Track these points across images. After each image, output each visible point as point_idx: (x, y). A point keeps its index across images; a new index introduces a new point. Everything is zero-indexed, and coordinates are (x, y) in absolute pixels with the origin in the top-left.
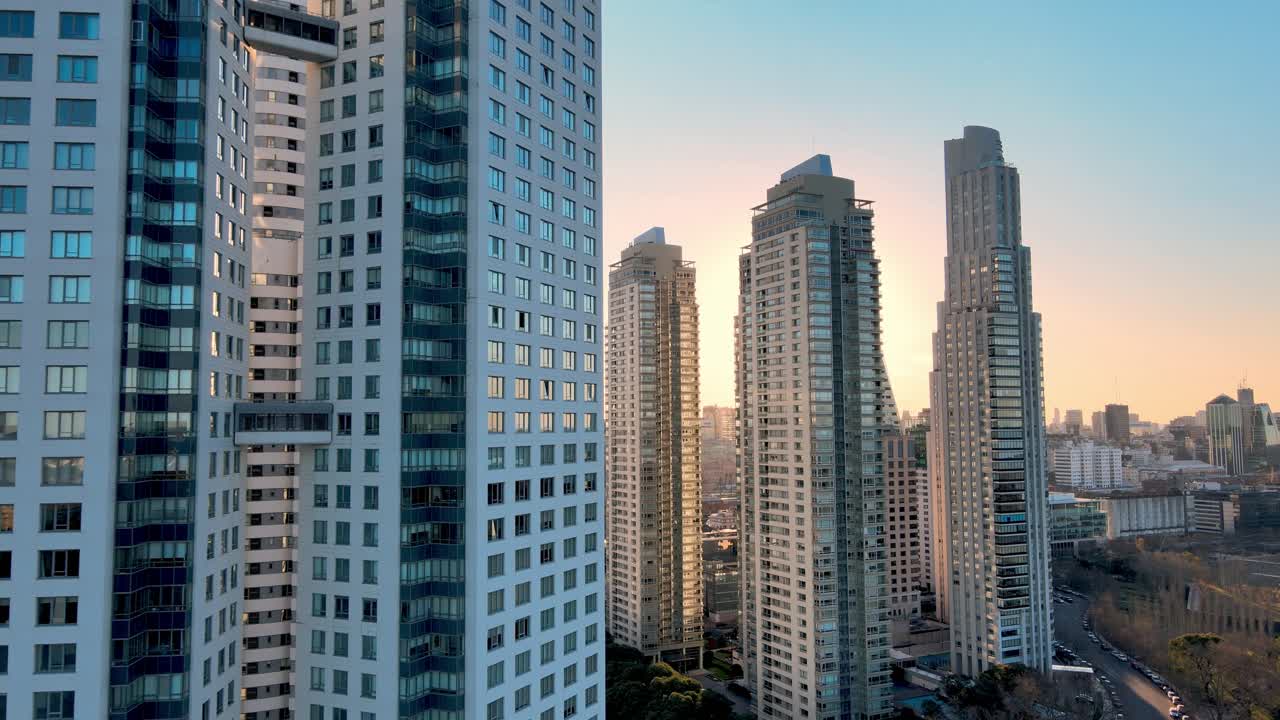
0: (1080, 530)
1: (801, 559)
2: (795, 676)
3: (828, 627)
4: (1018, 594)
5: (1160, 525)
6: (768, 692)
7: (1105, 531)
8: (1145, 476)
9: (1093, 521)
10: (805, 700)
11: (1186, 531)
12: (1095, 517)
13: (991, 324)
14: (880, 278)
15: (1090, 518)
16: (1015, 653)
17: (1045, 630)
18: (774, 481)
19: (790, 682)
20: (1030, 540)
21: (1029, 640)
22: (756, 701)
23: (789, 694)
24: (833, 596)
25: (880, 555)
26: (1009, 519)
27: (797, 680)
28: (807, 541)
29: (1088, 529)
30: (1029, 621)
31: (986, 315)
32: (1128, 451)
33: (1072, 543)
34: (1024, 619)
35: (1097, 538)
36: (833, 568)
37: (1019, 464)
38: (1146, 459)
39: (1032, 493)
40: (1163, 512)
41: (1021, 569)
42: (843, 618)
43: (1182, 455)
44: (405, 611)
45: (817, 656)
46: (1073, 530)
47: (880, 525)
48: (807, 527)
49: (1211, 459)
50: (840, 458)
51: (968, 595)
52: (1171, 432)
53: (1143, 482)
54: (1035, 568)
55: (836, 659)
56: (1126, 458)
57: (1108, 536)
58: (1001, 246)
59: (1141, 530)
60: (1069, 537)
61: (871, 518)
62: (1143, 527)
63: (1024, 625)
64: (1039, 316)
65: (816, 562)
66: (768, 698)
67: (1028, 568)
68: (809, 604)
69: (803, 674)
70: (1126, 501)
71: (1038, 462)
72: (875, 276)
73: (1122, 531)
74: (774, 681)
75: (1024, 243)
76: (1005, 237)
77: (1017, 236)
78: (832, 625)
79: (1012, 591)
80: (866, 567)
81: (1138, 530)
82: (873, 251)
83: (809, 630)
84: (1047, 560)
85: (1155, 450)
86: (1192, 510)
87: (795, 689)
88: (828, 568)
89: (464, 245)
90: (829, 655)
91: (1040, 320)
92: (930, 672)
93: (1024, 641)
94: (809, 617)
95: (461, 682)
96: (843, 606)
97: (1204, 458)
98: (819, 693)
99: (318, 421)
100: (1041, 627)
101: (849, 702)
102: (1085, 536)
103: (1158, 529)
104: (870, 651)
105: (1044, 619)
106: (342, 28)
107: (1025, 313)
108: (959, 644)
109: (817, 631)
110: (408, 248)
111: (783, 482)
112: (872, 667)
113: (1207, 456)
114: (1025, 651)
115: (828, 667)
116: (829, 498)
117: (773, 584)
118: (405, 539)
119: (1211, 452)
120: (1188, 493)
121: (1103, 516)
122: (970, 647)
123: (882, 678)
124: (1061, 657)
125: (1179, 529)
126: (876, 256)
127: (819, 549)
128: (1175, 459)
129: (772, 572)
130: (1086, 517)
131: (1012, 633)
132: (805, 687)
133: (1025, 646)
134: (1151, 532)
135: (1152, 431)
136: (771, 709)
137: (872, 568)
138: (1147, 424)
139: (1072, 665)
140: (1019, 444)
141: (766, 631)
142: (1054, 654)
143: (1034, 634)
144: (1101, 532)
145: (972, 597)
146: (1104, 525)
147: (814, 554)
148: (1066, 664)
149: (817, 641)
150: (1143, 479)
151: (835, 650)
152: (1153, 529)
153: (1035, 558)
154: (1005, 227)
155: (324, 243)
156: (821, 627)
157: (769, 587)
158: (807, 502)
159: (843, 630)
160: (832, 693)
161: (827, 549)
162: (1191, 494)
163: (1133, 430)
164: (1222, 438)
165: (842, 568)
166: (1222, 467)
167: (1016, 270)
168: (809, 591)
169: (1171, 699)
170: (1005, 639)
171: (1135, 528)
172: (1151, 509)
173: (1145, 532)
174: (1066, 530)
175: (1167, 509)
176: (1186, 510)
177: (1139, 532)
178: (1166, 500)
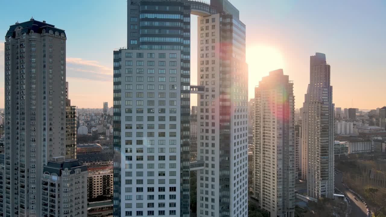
0: (341, 151)
1: (273, 171)
2: (271, 198)
3: (280, 187)
4: (325, 177)
5: (364, 149)
6: (264, 201)
7: (348, 152)
8: (360, 131)
9: (344, 149)
10: (274, 204)
11: (371, 151)
12: (345, 148)
13: (321, 107)
14: (295, 101)
15: (344, 148)
16: (324, 191)
17: (332, 185)
18: (267, 151)
19: (270, 200)
20: (329, 163)
21: (328, 188)
22: (260, 203)
23: (269, 202)
24: (281, 180)
25: (293, 170)
26: (324, 158)
27: (272, 199)
28: (275, 166)
29: (343, 151)
30: (328, 183)
31: (320, 105)
32: (355, 123)
33: (338, 155)
34: (327, 183)
35: (345, 153)
36: (282, 173)
37: (327, 144)
38: (360, 125)
39: (330, 151)
40: (365, 146)
41: (327, 170)
42: (283, 185)
43: (371, 124)
44: (220, 201)
45: (277, 194)
46: (339, 151)
47: (293, 162)
48: (276, 163)
49: (380, 125)
50: (284, 146)
51: (312, 176)
52: (368, 116)
53: (359, 133)
54: (330, 170)
55: (282, 195)
56: (354, 125)
57: (349, 153)
58: (325, 86)
59: (358, 151)
60: (338, 153)
61: (291, 161)
62: (359, 150)
63: (327, 184)
64: (334, 104)
65: (277, 172)
66: (263, 203)
67: (329, 170)
68: (275, 182)
69: (273, 198)
70: (354, 143)
71: (332, 143)
72: (293, 100)
73: (353, 151)
74: (265, 199)
75: (331, 85)
76: (326, 84)
77: (329, 83)
78: (281, 187)
79: (324, 176)
80: (289, 173)
81: (357, 151)
82: (293, 94)
83: (275, 188)
84: (333, 168)
85: (363, 122)
86: (373, 145)
87: (271, 201)
88: (280, 173)
89: (230, 132)
90: (280, 194)
91: (334, 105)
92: (302, 195)
93: (327, 188)
94: (276, 185)
95: (229, 214)
96: (284, 182)
97: (378, 125)
98: (277, 203)
99: (202, 165)
100: (331, 185)
101: (284, 205)
102: (342, 153)
103: (363, 151)
104: (290, 193)
105: (332, 183)
106: (205, 88)
107: (330, 103)
108: (309, 188)
109: (277, 188)
110: (220, 133)
111: (269, 151)
112: (290, 197)
113: (379, 124)
114: (327, 191)
115: (280, 197)
116: (281, 156)
117: (265, 176)
118: (220, 188)
119: (380, 123)
120: (372, 140)
121: (347, 148)
122: (312, 189)
123: (292, 199)
124: (336, 192)
125: (369, 151)
126: (294, 95)
127: (278, 169)
128: (369, 125)
129: (265, 173)
130: (342, 148)
131: (324, 186)
132: (274, 201)
133: (327, 190)
134: (361, 152)
135: (363, 114)
136: (264, 205)
137: (291, 173)
138: (361, 112)
139: (339, 194)
140: (327, 138)
141: (263, 187)
142: (334, 191)
143: (329, 187)
144: (347, 152)
145: (313, 177)
146: (348, 150)
147: (277, 170)
148: (337, 194)
149: (277, 191)
150: (359, 131)
151: (281, 193)
152: (362, 151)
153: (330, 167)
154: (326, 81)
155: (202, 130)
156: (278, 188)
157: (264, 176)
158: (275, 157)
159: (283, 188)
160: (281, 203)
161: (280, 169)
162: (373, 141)
163: (357, 114)
164: (384, 119)
165: (284, 173)
166: (383, 128)
167: (328, 93)
168: (276, 179)
169: (364, 204)
170: (322, 188)
171: (356, 150)
172: (361, 145)
173: (359, 152)
174: (337, 151)
175: (366, 145)
176: (371, 145)
177: (358, 152)
178: (366, 143)
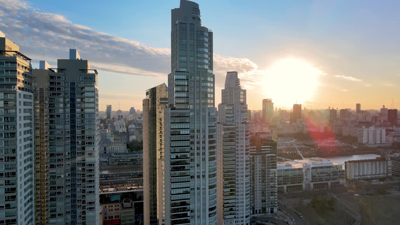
0: (332, 177)
5: (374, 173)
11: (387, 175)
12: (340, 172)
15: (337, 172)
29: (336, 177)
35: (341, 180)
40: (376, 168)
46: (328, 177)
60: (326, 180)
62: (366, 174)
73: (354, 176)
86: (391, 166)
102: (334, 180)
103: (373, 175)
120: (389, 159)
125: (384, 175)
130: (335, 172)
146: (345, 175)
171: (362, 175)
172: (370, 167)
173: (366, 177)
174: (325, 177)
175: (378, 166)
176: (387, 166)
177: (364, 177)
178: (378, 163)
